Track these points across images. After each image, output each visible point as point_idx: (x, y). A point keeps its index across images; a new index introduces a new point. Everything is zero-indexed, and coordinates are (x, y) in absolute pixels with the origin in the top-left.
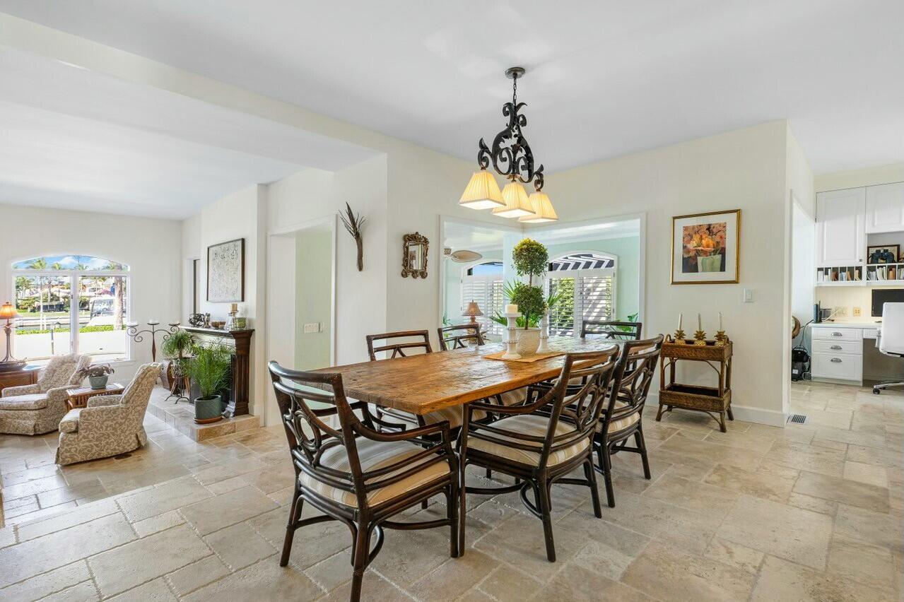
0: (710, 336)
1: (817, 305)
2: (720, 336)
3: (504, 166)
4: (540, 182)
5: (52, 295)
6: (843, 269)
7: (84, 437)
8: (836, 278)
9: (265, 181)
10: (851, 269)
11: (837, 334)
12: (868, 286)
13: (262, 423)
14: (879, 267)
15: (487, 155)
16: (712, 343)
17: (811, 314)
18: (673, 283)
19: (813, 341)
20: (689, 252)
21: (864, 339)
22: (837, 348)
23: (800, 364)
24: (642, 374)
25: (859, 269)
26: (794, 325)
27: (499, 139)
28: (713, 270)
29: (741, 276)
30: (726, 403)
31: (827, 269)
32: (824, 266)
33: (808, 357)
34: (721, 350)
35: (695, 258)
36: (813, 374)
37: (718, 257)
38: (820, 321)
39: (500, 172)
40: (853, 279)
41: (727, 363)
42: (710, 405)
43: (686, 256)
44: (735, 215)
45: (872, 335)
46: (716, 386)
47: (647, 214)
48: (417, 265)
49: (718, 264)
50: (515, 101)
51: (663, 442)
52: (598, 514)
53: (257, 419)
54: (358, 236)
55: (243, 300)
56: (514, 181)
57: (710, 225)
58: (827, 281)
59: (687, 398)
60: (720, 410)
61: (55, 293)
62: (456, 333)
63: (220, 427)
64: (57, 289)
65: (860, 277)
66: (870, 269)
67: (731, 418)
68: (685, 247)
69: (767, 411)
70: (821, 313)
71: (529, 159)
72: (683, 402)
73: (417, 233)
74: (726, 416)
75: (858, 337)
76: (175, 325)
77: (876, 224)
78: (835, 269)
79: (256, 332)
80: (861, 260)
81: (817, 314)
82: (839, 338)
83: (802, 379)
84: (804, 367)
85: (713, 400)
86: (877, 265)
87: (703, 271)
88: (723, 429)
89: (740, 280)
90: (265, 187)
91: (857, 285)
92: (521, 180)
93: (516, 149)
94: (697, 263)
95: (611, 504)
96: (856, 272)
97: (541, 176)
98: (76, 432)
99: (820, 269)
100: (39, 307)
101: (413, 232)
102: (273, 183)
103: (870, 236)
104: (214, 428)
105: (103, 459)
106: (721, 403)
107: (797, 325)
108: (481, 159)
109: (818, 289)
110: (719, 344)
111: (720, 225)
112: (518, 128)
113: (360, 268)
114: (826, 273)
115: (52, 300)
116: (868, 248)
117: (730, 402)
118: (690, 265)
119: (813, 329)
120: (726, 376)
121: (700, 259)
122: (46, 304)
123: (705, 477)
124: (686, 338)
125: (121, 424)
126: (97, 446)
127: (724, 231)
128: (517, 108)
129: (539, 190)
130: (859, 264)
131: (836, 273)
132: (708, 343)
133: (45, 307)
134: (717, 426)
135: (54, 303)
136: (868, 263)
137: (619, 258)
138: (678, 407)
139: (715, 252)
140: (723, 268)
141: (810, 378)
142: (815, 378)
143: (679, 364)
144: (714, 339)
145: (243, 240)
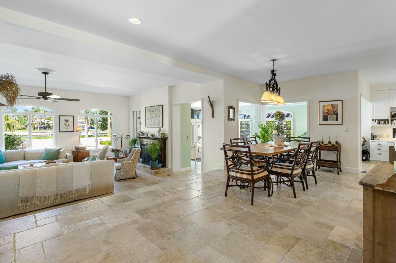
0: (333, 143)
1: (372, 134)
2: (337, 143)
3: (271, 89)
4: (279, 93)
5: (42, 122)
6: (382, 120)
7: (122, 171)
8: (379, 123)
9: (171, 85)
10: (385, 120)
11: (379, 144)
12: (391, 126)
13: (171, 171)
14: (395, 120)
15: (268, 86)
16: (334, 145)
17: (370, 137)
18: (319, 124)
19: (370, 147)
20: (325, 114)
21: (390, 146)
22: (379, 149)
23: (366, 155)
24: (315, 152)
25: (388, 120)
26: (363, 141)
27: (270, 81)
28: (333, 120)
29: (343, 122)
30: (339, 165)
31: (375, 120)
32: (374, 119)
33: (369, 152)
34: (337, 147)
35: (327, 116)
36: (371, 159)
37: (335, 116)
38: (373, 139)
39: (270, 91)
40: (385, 124)
41: (339, 152)
42: (334, 165)
43: (324, 115)
44: (341, 101)
45: (392, 145)
46: (336, 160)
47: (309, 100)
48: (231, 116)
49: (335, 119)
50: (273, 69)
51: (319, 176)
52: (304, 190)
53: (170, 169)
54: (212, 107)
55: (162, 127)
56: (273, 93)
57: (332, 105)
58: (375, 124)
59: (326, 163)
60: (337, 167)
61: (43, 122)
62: (251, 139)
63: (160, 171)
64: (44, 120)
65: (388, 123)
66: (392, 120)
67: (341, 171)
68: (323, 112)
69: (354, 168)
70: (373, 136)
71: (277, 86)
72: (324, 165)
73: (232, 106)
74: (339, 170)
75: (387, 145)
76: (128, 136)
77: (394, 104)
78: (379, 120)
79: (169, 138)
80: (388, 117)
81: (372, 137)
82: (380, 146)
83: (367, 161)
84: (367, 157)
85: (335, 164)
86: (394, 119)
87: (330, 120)
88: (338, 174)
89: (343, 124)
90: (171, 87)
91: (387, 126)
92: (275, 93)
93: (274, 84)
94: (328, 118)
95: (307, 188)
96: (387, 122)
97: (280, 91)
98: (120, 169)
99: (373, 120)
100: (37, 127)
101: (231, 105)
102: (174, 86)
103: (391, 108)
104: (158, 171)
105: (127, 179)
106: (338, 165)
107: (365, 141)
108: (267, 88)
109: (372, 127)
110: (336, 145)
111: (336, 105)
112: (274, 77)
113: (213, 117)
114: (375, 122)
115: (42, 124)
116: (391, 112)
117: (340, 165)
118: (325, 118)
119: (370, 142)
120: (339, 157)
121: (329, 116)
122: (40, 126)
123: (334, 184)
124: (325, 143)
125: (132, 168)
126: (126, 174)
127: (337, 107)
128: (274, 71)
129: (279, 95)
130: (388, 119)
131: (379, 122)
132: (332, 145)
133: (40, 127)
134: (336, 173)
135: (43, 126)
136: (391, 118)
137: (294, 113)
138: (322, 166)
139: (334, 114)
140: (337, 120)
141: (370, 160)
142: (372, 160)
143: (322, 152)
144: (335, 144)
145: (162, 106)
